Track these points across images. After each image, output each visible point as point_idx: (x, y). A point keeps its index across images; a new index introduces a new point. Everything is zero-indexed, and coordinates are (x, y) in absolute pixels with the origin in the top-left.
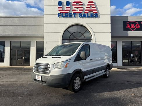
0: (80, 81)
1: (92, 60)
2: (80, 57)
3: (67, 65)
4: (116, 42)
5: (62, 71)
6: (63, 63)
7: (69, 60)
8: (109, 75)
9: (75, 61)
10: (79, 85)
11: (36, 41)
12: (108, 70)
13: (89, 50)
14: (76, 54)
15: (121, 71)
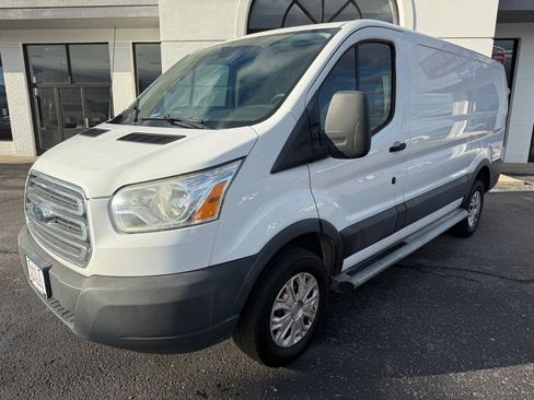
0: (315, 293)
1: (403, 146)
2: (323, 139)
3: (212, 200)
4: (516, 42)
5: (178, 249)
6: (182, 185)
7: (235, 166)
8: (477, 224)
9: (282, 165)
10: (306, 320)
11: (134, 44)
12: (477, 194)
13: (386, 80)
14: (290, 114)
15: (527, 188)
